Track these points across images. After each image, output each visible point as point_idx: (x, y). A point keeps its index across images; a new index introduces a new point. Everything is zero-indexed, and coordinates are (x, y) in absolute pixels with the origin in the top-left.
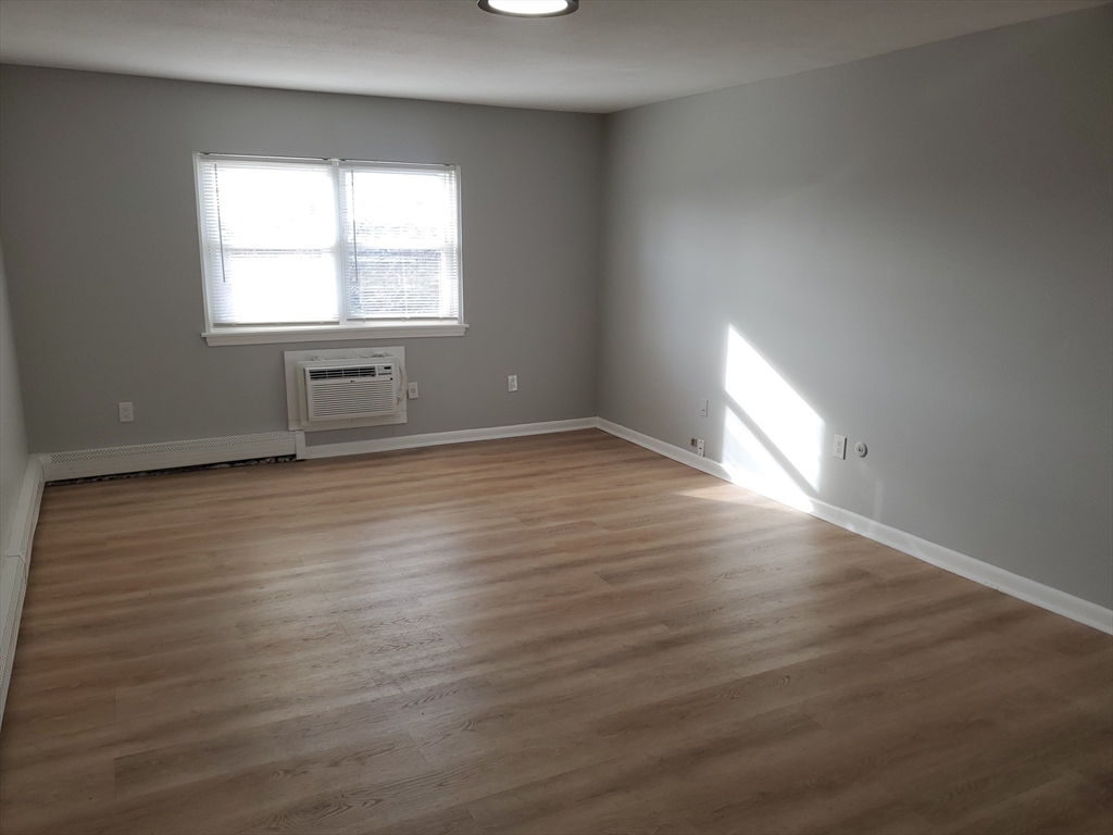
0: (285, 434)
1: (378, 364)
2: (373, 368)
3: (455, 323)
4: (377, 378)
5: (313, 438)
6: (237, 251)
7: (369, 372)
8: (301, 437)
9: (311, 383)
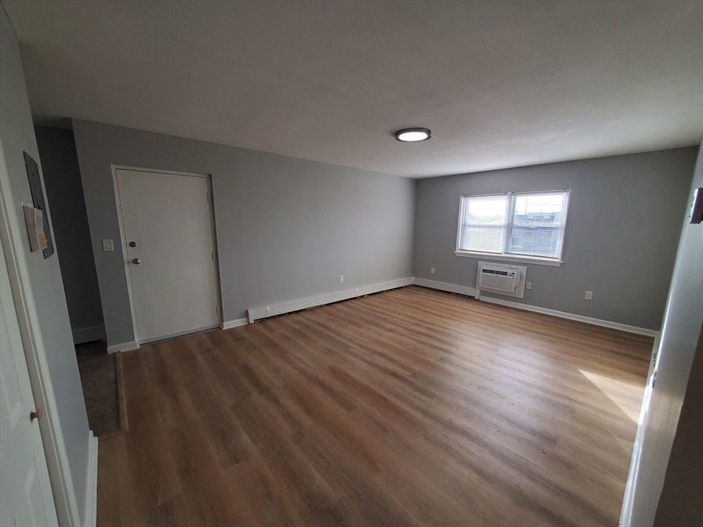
0: (474, 289)
1: (510, 272)
2: (507, 273)
3: (558, 260)
4: (508, 276)
5: (483, 293)
6: (469, 226)
7: (505, 274)
8: (478, 291)
9: (482, 273)
